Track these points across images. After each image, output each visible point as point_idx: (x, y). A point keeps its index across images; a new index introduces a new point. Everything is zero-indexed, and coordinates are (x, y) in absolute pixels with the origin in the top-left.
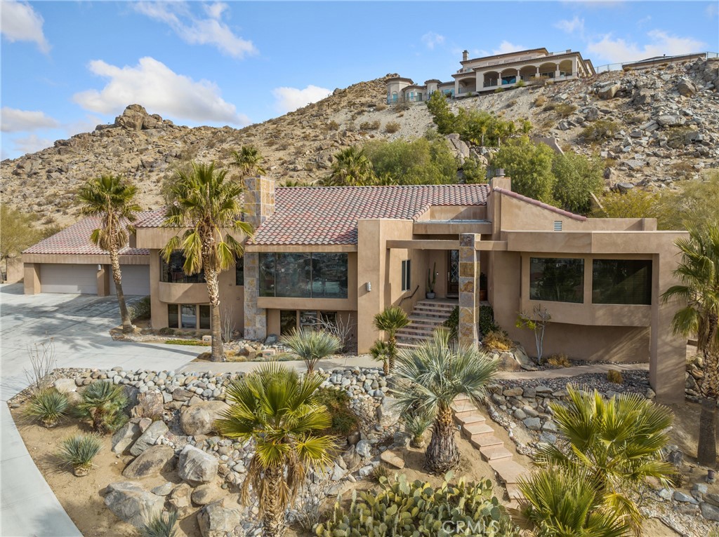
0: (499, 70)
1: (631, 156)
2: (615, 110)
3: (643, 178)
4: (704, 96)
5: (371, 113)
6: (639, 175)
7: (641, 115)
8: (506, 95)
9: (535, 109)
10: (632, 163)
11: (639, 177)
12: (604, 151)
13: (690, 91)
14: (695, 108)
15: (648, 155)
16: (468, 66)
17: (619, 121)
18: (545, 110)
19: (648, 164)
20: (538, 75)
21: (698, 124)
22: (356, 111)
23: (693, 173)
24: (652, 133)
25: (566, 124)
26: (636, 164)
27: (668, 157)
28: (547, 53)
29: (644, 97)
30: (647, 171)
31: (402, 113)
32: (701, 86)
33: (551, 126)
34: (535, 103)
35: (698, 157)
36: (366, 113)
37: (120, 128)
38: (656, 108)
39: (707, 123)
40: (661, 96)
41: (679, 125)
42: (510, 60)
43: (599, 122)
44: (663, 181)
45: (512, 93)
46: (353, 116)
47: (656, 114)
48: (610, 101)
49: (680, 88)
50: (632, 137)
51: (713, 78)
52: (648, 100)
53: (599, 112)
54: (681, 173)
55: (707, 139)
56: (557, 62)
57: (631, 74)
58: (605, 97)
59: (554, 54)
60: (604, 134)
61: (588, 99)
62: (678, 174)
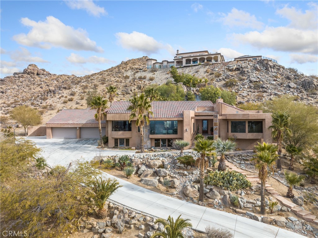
0: (192, 58)
1: (242, 92)
2: (235, 75)
3: (247, 99)
4: (263, 72)
5: (141, 73)
6: (246, 98)
7: (244, 77)
8: (194, 68)
9: (206, 74)
10: (243, 94)
11: (246, 99)
12: (233, 90)
13: (259, 70)
14: (261, 76)
15: (248, 92)
16: (179, 56)
17: (236, 79)
18: (211, 74)
19: (248, 95)
20: (206, 61)
21: (263, 81)
22: (135, 71)
23: (263, 98)
24: (248, 84)
25: (219, 80)
26: (245, 94)
27: (254, 92)
28: (208, 53)
29: (245, 71)
30: (248, 97)
31: (154, 73)
32: (262, 68)
33: (213, 80)
34: (206, 71)
35: (264, 92)
36: (139, 72)
37: (26, 74)
38: (249, 75)
39: (265, 81)
40: (250, 71)
41: (257, 82)
42: (195, 54)
43: (230, 80)
44: (254, 100)
45: (197, 67)
46: (134, 73)
47: (249, 77)
48: (233, 72)
49: (256, 69)
50: (242, 85)
51: (266, 66)
52: (246, 72)
53: (230, 76)
54: (259, 98)
55: (266, 86)
56: (213, 56)
57: (239, 63)
58: (231, 70)
59: (211, 54)
60: (233, 84)
61: (226, 71)
62: (258, 98)
